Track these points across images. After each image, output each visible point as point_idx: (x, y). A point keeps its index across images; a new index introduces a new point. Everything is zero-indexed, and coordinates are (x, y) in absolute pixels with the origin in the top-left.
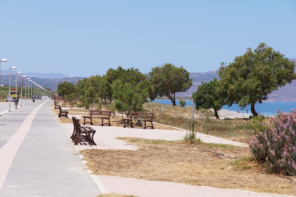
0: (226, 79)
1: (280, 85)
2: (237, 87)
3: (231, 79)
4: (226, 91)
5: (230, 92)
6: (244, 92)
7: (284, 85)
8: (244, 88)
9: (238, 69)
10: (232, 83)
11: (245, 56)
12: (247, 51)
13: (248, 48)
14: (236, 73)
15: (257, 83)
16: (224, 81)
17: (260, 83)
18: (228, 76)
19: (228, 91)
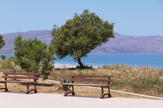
0: (61, 38)
1: (104, 42)
2: (71, 44)
3: (65, 38)
4: (61, 47)
5: (65, 48)
6: (77, 48)
7: (106, 42)
8: (77, 44)
9: (70, 30)
10: (66, 41)
11: (75, 20)
12: (75, 15)
13: (75, 14)
14: (69, 33)
15: (88, 40)
16: (59, 40)
17: (91, 40)
18: (63, 36)
19: (63, 47)
